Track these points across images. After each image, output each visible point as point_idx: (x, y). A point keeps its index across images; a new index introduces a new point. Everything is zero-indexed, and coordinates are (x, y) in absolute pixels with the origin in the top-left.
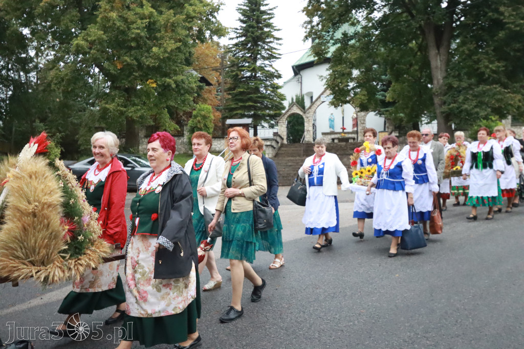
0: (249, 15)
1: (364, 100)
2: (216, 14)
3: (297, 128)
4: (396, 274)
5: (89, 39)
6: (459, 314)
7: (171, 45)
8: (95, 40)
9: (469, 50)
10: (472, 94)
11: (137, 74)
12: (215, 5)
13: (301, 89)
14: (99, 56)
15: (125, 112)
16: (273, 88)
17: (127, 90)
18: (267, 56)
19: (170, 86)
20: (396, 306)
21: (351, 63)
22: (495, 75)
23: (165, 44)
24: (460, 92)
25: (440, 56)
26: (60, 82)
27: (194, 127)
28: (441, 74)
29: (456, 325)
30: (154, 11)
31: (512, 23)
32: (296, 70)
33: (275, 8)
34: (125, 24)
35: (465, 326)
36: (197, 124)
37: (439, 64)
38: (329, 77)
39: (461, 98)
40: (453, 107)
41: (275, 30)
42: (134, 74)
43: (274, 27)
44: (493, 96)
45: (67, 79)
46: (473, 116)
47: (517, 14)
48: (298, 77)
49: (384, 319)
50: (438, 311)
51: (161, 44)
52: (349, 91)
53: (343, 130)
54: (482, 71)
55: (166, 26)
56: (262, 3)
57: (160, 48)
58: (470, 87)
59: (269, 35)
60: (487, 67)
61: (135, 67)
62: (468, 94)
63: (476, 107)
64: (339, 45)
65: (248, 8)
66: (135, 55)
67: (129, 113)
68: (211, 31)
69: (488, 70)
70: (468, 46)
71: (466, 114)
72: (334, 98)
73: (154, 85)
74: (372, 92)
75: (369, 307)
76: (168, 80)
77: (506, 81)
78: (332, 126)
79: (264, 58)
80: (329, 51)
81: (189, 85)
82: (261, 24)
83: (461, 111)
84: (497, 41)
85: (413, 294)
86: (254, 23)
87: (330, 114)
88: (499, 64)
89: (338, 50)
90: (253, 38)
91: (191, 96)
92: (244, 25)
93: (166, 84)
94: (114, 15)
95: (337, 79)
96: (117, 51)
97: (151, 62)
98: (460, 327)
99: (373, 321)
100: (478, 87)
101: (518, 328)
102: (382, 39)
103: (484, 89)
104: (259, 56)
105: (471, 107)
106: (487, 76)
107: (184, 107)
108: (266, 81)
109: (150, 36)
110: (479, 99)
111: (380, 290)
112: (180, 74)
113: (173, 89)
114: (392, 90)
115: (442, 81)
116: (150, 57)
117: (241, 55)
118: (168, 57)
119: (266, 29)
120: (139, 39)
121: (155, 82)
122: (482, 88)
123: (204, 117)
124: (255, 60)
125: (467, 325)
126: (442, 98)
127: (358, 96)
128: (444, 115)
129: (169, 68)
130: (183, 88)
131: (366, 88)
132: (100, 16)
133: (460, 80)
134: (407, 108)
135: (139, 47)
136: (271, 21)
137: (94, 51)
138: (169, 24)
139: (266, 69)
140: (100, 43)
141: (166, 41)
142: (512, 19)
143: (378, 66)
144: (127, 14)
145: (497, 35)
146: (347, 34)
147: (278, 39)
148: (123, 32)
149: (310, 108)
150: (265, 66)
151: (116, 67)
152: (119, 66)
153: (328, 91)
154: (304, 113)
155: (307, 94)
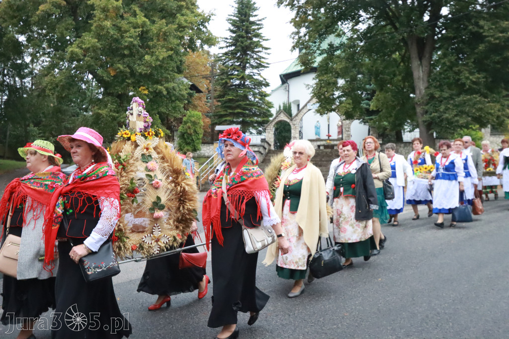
0: (239, 25)
1: (349, 108)
2: (206, 24)
3: (283, 134)
4: (379, 278)
5: (83, 47)
6: (439, 318)
7: (163, 54)
8: (89, 48)
9: (451, 62)
10: (452, 104)
11: (129, 81)
12: (205, 16)
13: (288, 97)
14: (93, 64)
15: (117, 117)
16: (261, 96)
17: (120, 97)
18: (256, 65)
19: (162, 92)
20: (378, 309)
21: (337, 73)
22: (475, 86)
23: (157, 53)
24: (441, 101)
25: (422, 67)
26: (54, 88)
27: (184, 133)
28: (423, 84)
29: (436, 328)
30: (147, 20)
31: (492, 36)
32: (283, 78)
33: (263, 19)
34: (118, 33)
35: (446, 330)
36: (187, 130)
37: (421, 74)
38: (315, 85)
39: (442, 108)
40: (435, 115)
41: (264, 40)
42: (127, 81)
43: (263, 37)
44: (474, 106)
45: (62, 85)
46: (454, 125)
47: (496, 27)
48: (286, 85)
49: (367, 322)
50: (419, 315)
51: (153, 52)
52: (334, 99)
53: (329, 137)
54: (463, 82)
55: (158, 35)
56: (251, 13)
57: (152, 56)
58: (451, 97)
59: (258, 45)
60: (467, 78)
61: (128, 75)
62: (449, 104)
63: (456, 115)
64: (325, 55)
65: (237, 19)
66: (128, 62)
67: (122, 118)
68: (202, 40)
69: (469, 81)
70: (450, 58)
71: (446, 123)
72: (320, 106)
73: (146, 92)
74: (357, 101)
75: (352, 310)
76: (160, 87)
77: (485, 91)
78: (317, 133)
79: (252, 67)
80: (316, 61)
81: (180, 92)
82: (250, 34)
83: (442, 121)
84: (477, 53)
85: (395, 298)
86: (243, 33)
87: (316, 122)
88: (479, 76)
89: (325, 60)
90: (243, 48)
91: (182, 103)
92: (234, 35)
93: (157, 91)
94: (108, 23)
95: (324, 87)
96: (110, 59)
97: (143, 70)
98: (440, 331)
99: (357, 324)
100: (459, 97)
101: (496, 332)
102: (367, 50)
103: (465, 99)
104: (248, 65)
105: (451, 115)
106: (467, 87)
107: (175, 113)
108: (255, 89)
109: (143, 45)
110: (459, 109)
111: (363, 294)
112: (171, 82)
113: (164, 96)
114: (376, 99)
115: (424, 91)
116: (143, 64)
117: (231, 64)
118: (159, 65)
119: (255, 39)
120: (132, 47)
121: (147, 89)
122: (463, 98)
123: (194, 123)
124: (244, 68)
125: (447, 329)
126: (424, 107)
127: (343, 105)
128: (426, 124)
129: (161, 76)
130: (174, 95)
131: (351, 96)
132: (95, 25)
133: (442, 91)
134: (391, 116)
135: (131, 55)
136: (260, 31)
137: (89, 58)
138: (161, 33)
139: (255, 77)
140: (94, 51)
141: (158, 49)
142: (491, 32)
143: (362, 76)
144: (120, 23)
145: (477, 48)
146: (333, 45)
147: (266, 49)
148: (116, 40)
149: (296, 115)
150: (254, 75)
151: (109, 74)
152: (112, 74)
153: (314, 100)
154: (291, 120)
155: (294, 102)
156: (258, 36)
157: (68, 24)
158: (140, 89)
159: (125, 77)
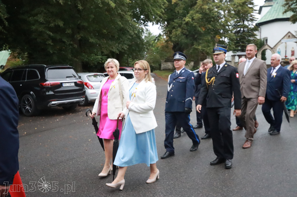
13: (260, 36)
14: (197, 26)
32: (258, 25)
34: (208, 11)
42: (212, 33)
48: (259, 29)
53: (286, 57)
61: (212, 30)
66: (213, 24)
73: (219, 38)
79: (248, 21)
87: (278, 49)
96: (204, 23)
104: (245, 20)
119: (251, 6)
121: (220, 36)
139: (249, 27)
140: (198, 20)
147: (256, 10)
149: (275, 46)
150: (249, 25)
151: (202, 30)
152: (204, 30)
153: (286, 37)
154: (272, 48)
155: (264, 39)
156: (252, 4)
157: (181, 7)
158: (216, 36)
159: (210, 31)
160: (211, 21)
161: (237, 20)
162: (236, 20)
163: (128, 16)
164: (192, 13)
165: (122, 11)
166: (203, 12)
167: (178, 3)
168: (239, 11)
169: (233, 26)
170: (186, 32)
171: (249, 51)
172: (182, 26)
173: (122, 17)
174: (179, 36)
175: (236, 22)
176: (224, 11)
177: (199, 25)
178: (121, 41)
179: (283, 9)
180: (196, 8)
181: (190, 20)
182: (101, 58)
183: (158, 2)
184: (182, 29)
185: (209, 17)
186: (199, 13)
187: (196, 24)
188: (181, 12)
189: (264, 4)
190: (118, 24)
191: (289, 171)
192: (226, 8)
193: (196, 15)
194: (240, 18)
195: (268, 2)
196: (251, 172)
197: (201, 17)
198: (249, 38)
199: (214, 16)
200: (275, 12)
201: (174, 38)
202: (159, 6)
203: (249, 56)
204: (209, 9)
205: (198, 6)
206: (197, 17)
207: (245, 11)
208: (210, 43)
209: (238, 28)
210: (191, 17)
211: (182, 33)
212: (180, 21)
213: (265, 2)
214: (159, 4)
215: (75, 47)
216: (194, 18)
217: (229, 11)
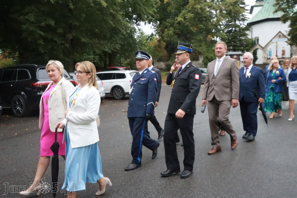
13: (252, 36)
14: (189, 25)
32: (249, 25)
41: (246, 5)
42: (204, 32)
48: (251, 28)
61: (204, 29)
66: (204, 24)
78: (270, 55)
79: (239, 20)
87: (269, 49)
96: (196, 22)
104: (237, 19)
119: (242, 6)
121: (212, 36)
140: (190, 19)
147: (247, 10)
148: (198, 14)
149: (266, 46)
150: (241, 25)
151: (194, 29)
152: (196, 29)
153: (276, 37)
154: (263, 48)
155: (255, 38)
156: (244, 4)
157: (173, 7)
158: (208, 36)
159: (202, 30)
160: (203, 20)
161: (229, 20)
162: (227, 20)
163: (120, 15)
164: (184, 13)
165: (114, 10)
166: (195, 11)
167: (170, 2)
168: (230, 11)
169: (225, 26)
170: (178, 32)
171: (219, 49)
172: (175, 25)
173: (114, 17)
174: (171, 35)
175: (228, 22)
176: (216, 11)
177: (191, 24)
178: (114, 41)
179: (273, 9)
180: (188, 7)
181: (182, 19)
182: (94, 58)
183: (150, 1)
184: (175, 28)
185: (201, 16)
186: (191, 12)
187: (188, 24)
188: (173, 11)
189: (255, 4)
190: (110, 24)
191: (279, 169)
192: (218, 8)
193: (188, 14)
194: (231, 17)
195: (259, 1)
196: (241, 171)
197: (193, 16)
198: (241, 38)
199: (206, 15)
200: (266, 11)
201: (166, 37)
202: (151, 5)
203: (219, 54)
204: (201, 8)
205: (190, 5)
206: (189, 17)
207: (236, 10)
208: (202, 43)
209: (230, 27)
210: (183, 16)
211: (174, 32)
212: (172, 21)
213: (256, 2)
214: (151, 4)
215: (66, 47)
216: (186, 17)
217: (221, 11)
